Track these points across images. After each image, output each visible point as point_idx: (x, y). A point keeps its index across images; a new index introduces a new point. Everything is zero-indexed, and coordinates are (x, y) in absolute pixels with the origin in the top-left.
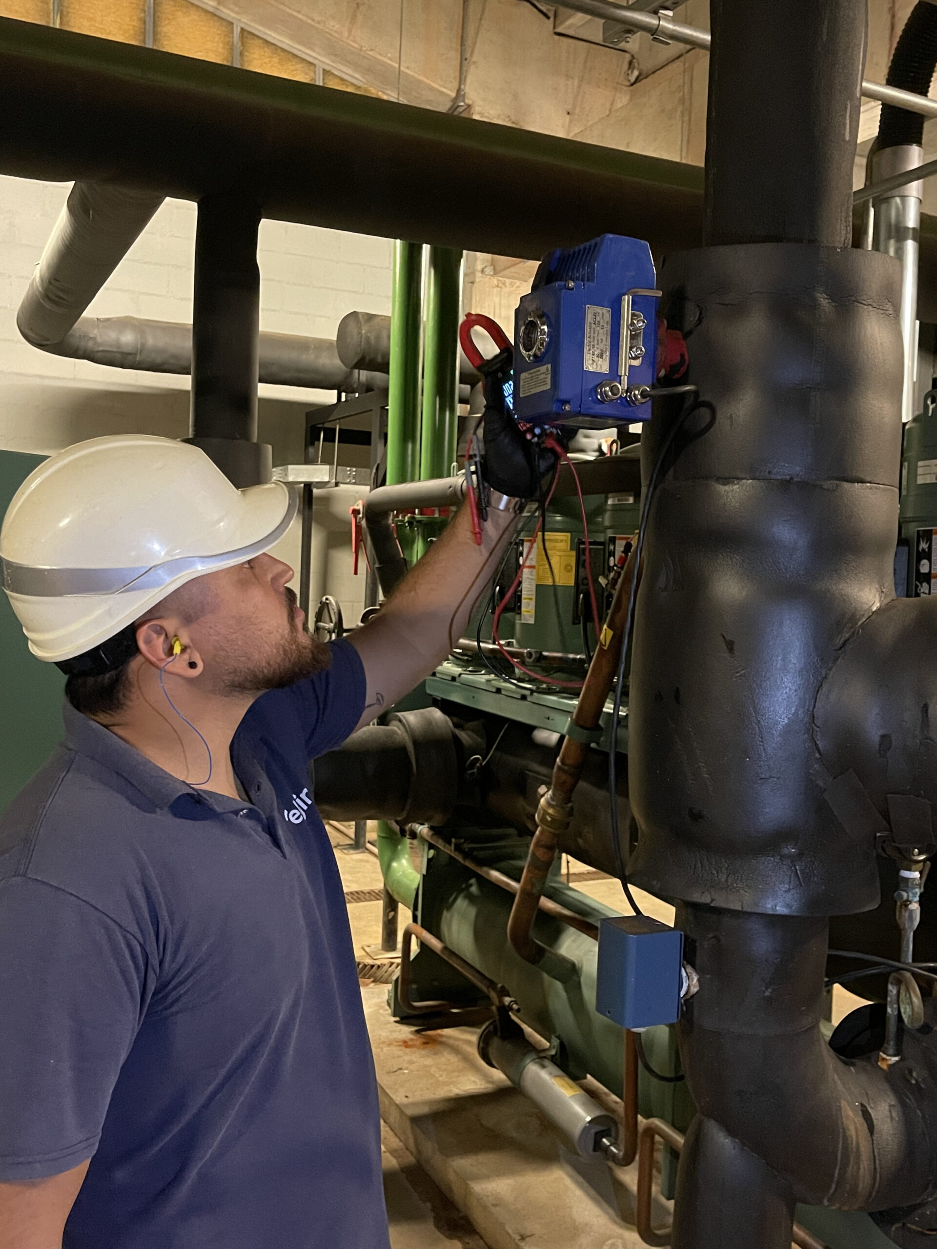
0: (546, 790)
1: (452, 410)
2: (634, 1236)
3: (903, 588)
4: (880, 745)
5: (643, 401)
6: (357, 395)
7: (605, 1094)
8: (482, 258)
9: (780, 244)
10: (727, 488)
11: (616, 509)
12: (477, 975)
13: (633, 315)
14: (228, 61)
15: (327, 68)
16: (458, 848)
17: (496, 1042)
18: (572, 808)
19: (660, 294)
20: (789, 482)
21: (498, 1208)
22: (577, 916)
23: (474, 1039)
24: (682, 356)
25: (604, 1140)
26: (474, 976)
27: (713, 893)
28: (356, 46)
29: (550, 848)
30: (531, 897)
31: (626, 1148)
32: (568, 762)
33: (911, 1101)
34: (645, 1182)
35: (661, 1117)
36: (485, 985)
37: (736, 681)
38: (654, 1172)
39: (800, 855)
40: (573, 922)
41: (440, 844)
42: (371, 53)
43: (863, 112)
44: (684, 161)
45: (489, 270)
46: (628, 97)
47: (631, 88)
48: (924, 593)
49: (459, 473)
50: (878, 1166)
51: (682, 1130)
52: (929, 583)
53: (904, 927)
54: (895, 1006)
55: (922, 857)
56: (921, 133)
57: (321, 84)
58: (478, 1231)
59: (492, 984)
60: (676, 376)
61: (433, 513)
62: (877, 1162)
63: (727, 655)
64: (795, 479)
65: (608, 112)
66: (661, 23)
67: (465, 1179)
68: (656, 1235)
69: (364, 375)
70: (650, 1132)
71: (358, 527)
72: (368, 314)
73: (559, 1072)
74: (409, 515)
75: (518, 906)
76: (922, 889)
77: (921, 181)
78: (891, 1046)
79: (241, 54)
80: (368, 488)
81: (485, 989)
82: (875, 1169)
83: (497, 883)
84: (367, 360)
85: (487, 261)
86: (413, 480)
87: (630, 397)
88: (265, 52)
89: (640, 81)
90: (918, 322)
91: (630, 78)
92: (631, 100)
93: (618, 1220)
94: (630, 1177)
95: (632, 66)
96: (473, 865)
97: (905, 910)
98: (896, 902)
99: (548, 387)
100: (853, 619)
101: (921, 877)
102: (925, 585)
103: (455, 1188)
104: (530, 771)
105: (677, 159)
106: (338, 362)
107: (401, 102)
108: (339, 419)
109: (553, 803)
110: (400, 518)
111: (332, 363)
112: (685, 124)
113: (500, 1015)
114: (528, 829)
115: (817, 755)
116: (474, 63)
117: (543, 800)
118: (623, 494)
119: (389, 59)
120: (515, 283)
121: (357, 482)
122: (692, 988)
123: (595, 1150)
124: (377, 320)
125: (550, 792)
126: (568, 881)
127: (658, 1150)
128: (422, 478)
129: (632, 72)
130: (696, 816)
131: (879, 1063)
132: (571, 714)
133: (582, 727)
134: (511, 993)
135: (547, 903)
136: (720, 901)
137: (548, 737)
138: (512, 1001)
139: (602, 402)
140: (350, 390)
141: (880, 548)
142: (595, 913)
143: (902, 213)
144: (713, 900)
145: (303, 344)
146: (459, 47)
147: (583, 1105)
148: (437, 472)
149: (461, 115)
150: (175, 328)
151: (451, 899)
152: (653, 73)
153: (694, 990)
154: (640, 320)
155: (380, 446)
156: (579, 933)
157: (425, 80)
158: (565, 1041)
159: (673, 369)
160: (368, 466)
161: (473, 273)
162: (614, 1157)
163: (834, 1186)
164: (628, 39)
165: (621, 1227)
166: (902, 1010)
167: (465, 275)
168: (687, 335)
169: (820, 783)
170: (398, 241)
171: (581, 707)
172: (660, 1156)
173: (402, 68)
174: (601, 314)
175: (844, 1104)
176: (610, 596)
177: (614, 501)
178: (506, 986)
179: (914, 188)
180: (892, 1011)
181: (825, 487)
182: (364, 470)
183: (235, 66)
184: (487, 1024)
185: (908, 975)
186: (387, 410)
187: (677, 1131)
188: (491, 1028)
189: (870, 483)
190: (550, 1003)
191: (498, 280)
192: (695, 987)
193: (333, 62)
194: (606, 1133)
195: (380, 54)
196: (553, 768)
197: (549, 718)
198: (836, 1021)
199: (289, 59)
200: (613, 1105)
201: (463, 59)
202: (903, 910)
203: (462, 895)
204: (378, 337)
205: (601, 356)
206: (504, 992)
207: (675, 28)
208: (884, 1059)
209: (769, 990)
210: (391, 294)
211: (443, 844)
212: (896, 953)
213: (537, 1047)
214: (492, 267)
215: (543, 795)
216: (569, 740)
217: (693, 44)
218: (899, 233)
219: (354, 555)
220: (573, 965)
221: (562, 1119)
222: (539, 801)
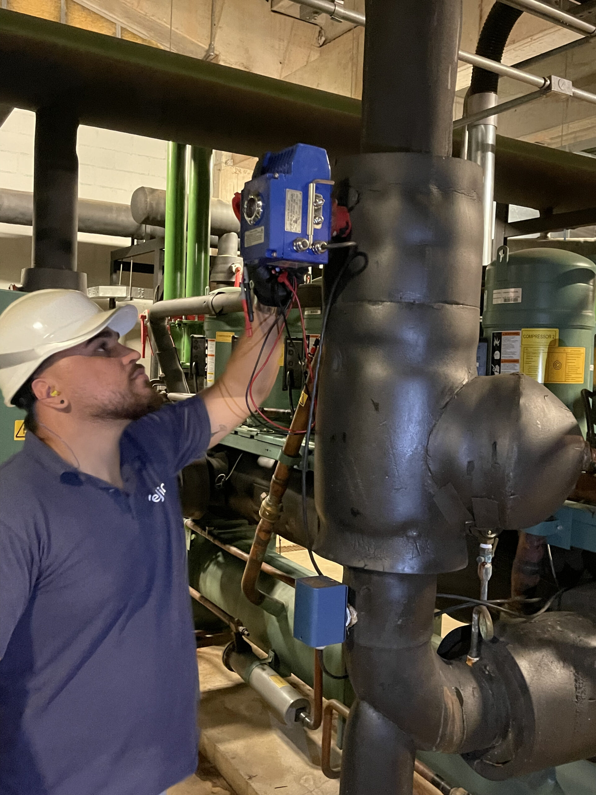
0: (266, 495)
1: (206, 252)
2: (319, 773)
3: (483, 370)
4: (468, 467)
5: (323, 251)
6: (144, 241)
7: (303, 685)
8: (225, 155)
9: (408, 153)
10: (374, 307)
11: (310, 318)
12: (222, 613)
13: (316, 196)
14: (57, 19)
15: (124, 26)
16: (210, 533)
17: (234, 655)
18: (282, 507)
19: (333, 183)
20: (413, 304)
21: (234, 760)
22: (285, 574)
23: (220, 653)
24: (347, 223)
25: (302, 714)
26: (220, 614)
27: (366, 561)
28: (143, 12)
29: (268, 532)
30: (256, 563)
31: (315, 719)
32: (280, 477)
33: (486, 685)
34: (326, 739)
35: (337, 698)
36: (227, 619)
37: (380, 429)
38: (333, 732)
39: (419, 536)
40: (282, 578)
41: (199, 531)
42: (153, 18)
43: (459, 72)
44: (353, 97)
45: (230, 163)
46: (319, 54)
47: (320, 49)
48: (496, 371)
49: (210, 293)
50: (465, 725)
51: (348, 706)
52: (500, 366)
53: (483, 579)
54: (477, 627)
55: (493, 536)
56: (497, 85)
57: (120, 37)
58: (222, 774)
59: (231, 618)
60: (343, 236)
61: (194, 319)
62: (465, 723)
63: (374, 412)
64: (417, 302)
65: (305, 63)
66: (336, 8)
67: (215, 742)
68: (333, 771)
69: (149, 228)
70: (330, 708)
71: (145, 327)
72: (152, 189)
73: (274, 673)
74: (178, 320)
75: (248, 569)
76: (493, 555)
77: (496, 115)
78: (474, 651)
79: (66, 14)
80: (152, 301)
81: (227, 622)
82: (464, 727)
83: (235, 555)
84: (151, 219)
85: (229, 156)
86: (181, 297)
87: (314, 248)
88: (82, 14)
89: (326, 44)
90: (495, 203)
91: (319, 42)
92: (321, 56)
93: (311, 764)
94: (317, 736)
95: (321, 34)
96: (220, 543)
97: (483, 568)
98: (477, 564)
99: (262, 241)
100: (451, 389)
101: (493, 548)
102: (497, 366)
103: (208, 748)
104: (256, 483)
105: (348, 95)
106: (132, 219)
107: (172, 51)
108: (133, 256)
109: (270, 504)
110: (173, 321)
111: (128, 220)
112: (353, 74)
113: (236, 638)
114: (255, 520)
115: (430, 474)
116: (220, 27)
117: (264, 503)
118: (314, 308)
119: (164, 22)
120: (247, 171)
121: (145, 297)
122: (353, 620)
123: (296, 721)
124: (157, 193)
125: (268, 497)
126: (280, 552)
127: (335, 718)
128: (186, 297)
129: (321, 38)
130: (355, 513)
131: (467, 662)
132: (281, 448)
133: (289, 456)
134: (244, 624)
135: (266, 567)
136: (371, 566)
137: (267, 462)
138: (243, 629)
139: (297, 251)
140: (140, 238)
141: (468, 345)
142: (297, 572)
143: (485, 135)
144: (366, 565)
145: (108, 207)
146: (210, 17)
147: (289, 692)
148: (196, 292)
149: (212, 61)
150: (23, 195)
151: (206, 566)
152: (334, 39)
153: (355, 621)
154: (321, 200)
155: (160, 275)
156: (287, 585)
157: (188, 37)
158: (277, 652)
159: (342, 231)
160: (152, 287)
161: (220, 164)
162: (308, 725)
163: (439, 740)
164: (316, 18)
165: (312, 767)
166: (481, 629)
167: (215, 165)
168: (350, 210)
169: (431, 491)
170: (171, 143)
171: (288, 444)
172: (336, 722)
173: (172, 28)
174: (296, 195)
175: (445, 688)
176: (306, 373)
177: (309, 312)
178: (241, 620)
179: (492, 120)
180: (475, 630)
181: (435, 307)
182: (149, 289)
183: (62, 22)
184: (228, 644)
185: (484, 608)
186: (164, 251)
187: (346, 707)
188: (231, 646)
189: (462, 304)
190: (268, 629)
191: (236, 169)
192: (355, 620)
193: (128, 22)
194: (303, 709)
195: (159, 19)
196: (270, 481)
197: (268, 450)
198: (443, 636)
199: (98, 19)
200: (308, 692)
201: (213, 25)
202: (482, 568)
203: (213, 563)
204: (158, 204)
205: (296, 222)
206: (239, 624)
207: (345, 12)
208: (470, 660)
209: (401, 621)
210: (166, 176)
211: (200, 531)
212: (478, 596)
213: (260, 657)
214: (232, 160)
215: (264, 499)
216: (280, 464)
217: (356, 22)
218: (484, 147)
219: (142, 345)
220: (283, 605)
221: (276, 703)
222: (261, 503)
